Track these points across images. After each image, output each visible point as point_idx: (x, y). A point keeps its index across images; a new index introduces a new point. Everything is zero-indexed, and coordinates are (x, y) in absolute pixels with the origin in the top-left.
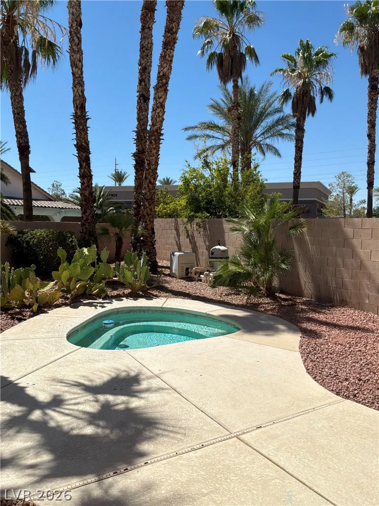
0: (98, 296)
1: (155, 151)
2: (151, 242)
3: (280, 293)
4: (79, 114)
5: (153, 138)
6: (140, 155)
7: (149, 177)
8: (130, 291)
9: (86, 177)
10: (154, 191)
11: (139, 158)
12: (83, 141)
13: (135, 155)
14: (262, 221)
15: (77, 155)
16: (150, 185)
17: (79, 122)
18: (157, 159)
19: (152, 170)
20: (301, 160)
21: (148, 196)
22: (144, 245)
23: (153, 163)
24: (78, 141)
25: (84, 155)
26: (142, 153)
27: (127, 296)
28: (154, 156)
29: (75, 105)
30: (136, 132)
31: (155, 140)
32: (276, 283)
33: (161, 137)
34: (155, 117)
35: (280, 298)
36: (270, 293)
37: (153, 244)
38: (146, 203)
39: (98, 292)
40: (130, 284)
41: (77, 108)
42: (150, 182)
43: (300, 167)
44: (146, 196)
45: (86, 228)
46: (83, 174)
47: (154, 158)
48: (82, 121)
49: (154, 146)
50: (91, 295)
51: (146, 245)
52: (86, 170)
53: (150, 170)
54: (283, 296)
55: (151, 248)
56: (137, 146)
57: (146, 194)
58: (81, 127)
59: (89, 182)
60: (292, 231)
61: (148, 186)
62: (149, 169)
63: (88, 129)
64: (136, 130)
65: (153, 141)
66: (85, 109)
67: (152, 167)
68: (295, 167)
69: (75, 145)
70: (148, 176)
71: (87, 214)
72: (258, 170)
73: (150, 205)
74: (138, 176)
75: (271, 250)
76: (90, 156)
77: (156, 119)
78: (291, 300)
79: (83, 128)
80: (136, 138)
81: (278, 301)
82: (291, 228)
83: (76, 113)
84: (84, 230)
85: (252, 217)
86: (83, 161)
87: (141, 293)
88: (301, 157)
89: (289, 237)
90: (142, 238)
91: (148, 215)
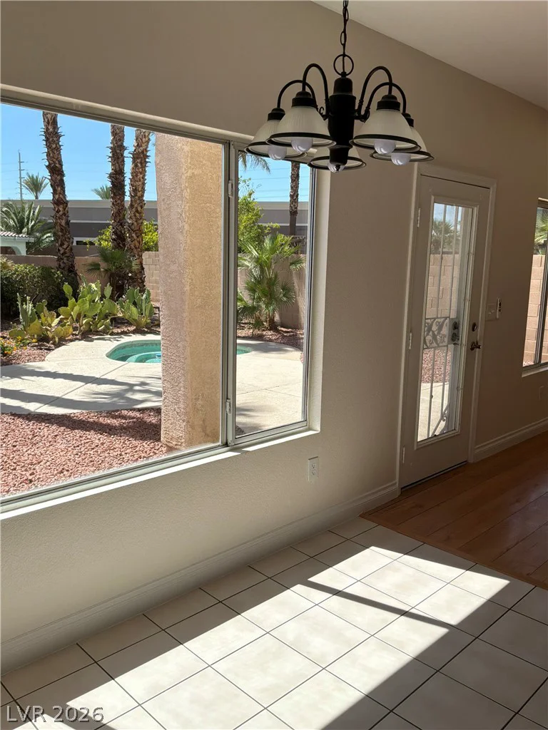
0: (105, 332)
1: (141, 176)
2: (141, 279)
3: (281, 327)
4: (51, 130)
5: (139, 161)
6: (118, 176)
7: (136, 206)
8: (135, 327)
9: (61, 203)
10: (141, 221)
11: (116, 179)
12: (57, 162)
13: (111, 176)
14: (264, 257)
15: (50, 178)
16: (137, 214)
17: (51, 139)
18: (144, 184)
19: (139, 197)
20: (298, 179)
21: (135, 227)
22: (133, 282)
23: (140, 190)
24: (51, 162)
25: (59, 178)
26: (119, 174)
27: (134, 332)
28: (140, 181)
29: (46, 120)
30: (111, 148)
31: (141, 163)
32: (277, 318)
33: (147, 160)
34: (141, 137)
35: (282, 331)
36: (273, 326)
37: (143, 282)
38: (134, 235)
39: (104, 329)
40: (135, 320)
41: (48, 123)
42: (137, 211)
43: (297, 187)
44: (133, 227)
45: (63, 263)
46: (58, 200)
47: (140, 183)
48: (55, 139)
49: (140, 170)
50: (97, 331)
51: (135, 282)
52: (61, 196)
53: (137, 197)
54: (284, 330)
55: (141, 285)
56: (113, 165)
57: (133, 224)
58: (54, 146)
59: (64, 209)
60: (293, 267)
61: (135, 216)
62: (136, 195)
63: (62, 147)
64: (111, 145)
65: (139, 165)
66: (57, 125)
67: (139, 194)
68: (292, 188)
69: (47, 167)
70: (134, 204)
71: (65, 246)
72: (253, 197)
73: (138, 237)
74: (116, 201)
75: (274, 284)
76: (64, 178)
77: (142, 140)
78: (292, 332)
79: (56, 146)
80: (111, 155)
81: (280, 333)
82: (292, 264)
83: (47, 129)
84: (62, 265)
85: (255, 253)
86: (58, 186)
87: (146, 330)
88: (298, 175)
89: (290, 272)
90: (130, 275)
91: (136, 248)
